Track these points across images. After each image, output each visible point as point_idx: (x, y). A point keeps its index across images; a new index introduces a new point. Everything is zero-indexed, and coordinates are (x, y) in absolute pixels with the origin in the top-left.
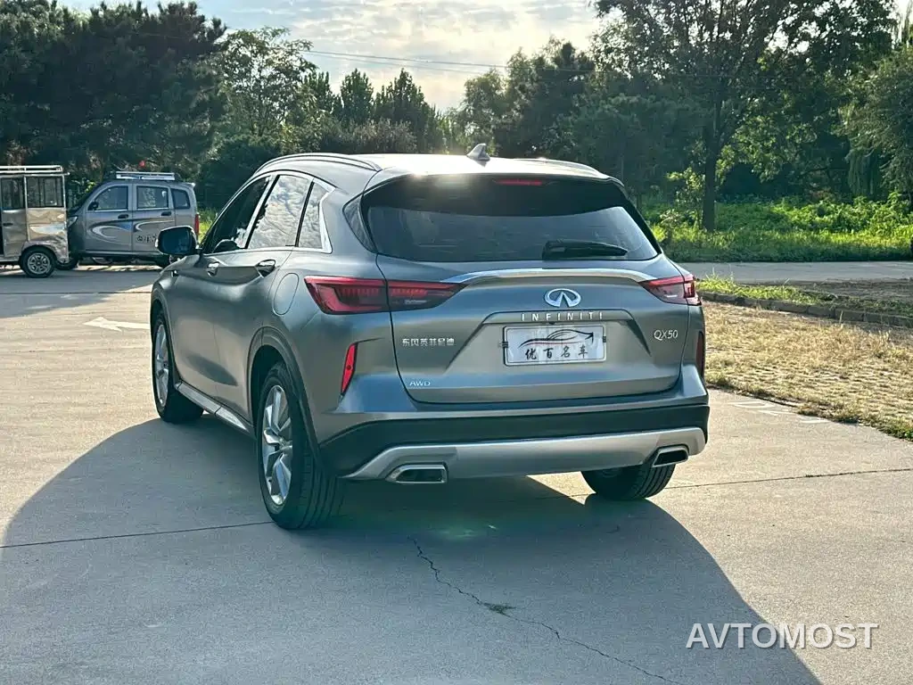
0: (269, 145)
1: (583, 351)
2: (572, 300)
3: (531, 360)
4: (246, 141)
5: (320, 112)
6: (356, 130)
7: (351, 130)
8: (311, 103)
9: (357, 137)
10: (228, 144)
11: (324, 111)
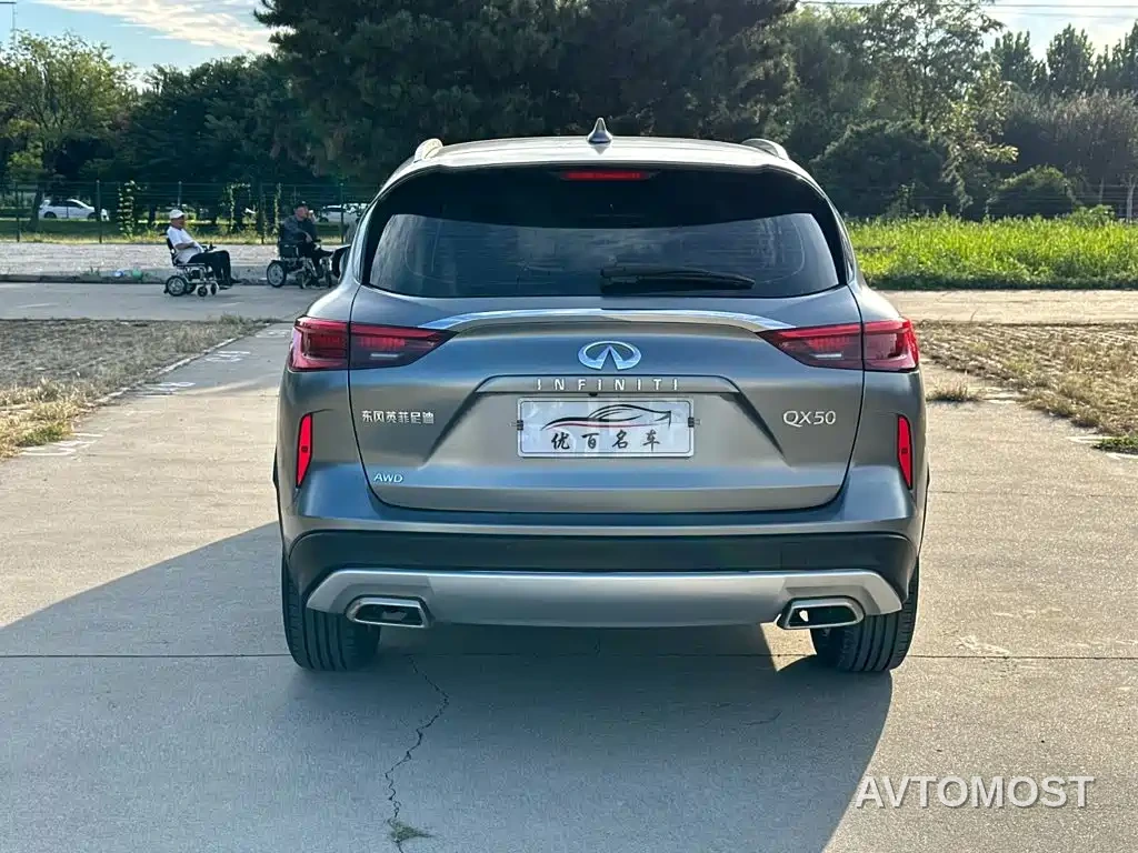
0: (912, 131)
1: (651, 439)
2: (624, 359)
3: (560, 449)
4: (882, 128)
5: (1004, 86)
6: (1059, 106)
7: (1052, 106)
8: (994, 74)
9: (1058, 117)
10: (858, 133)
11: (1010, 83)
